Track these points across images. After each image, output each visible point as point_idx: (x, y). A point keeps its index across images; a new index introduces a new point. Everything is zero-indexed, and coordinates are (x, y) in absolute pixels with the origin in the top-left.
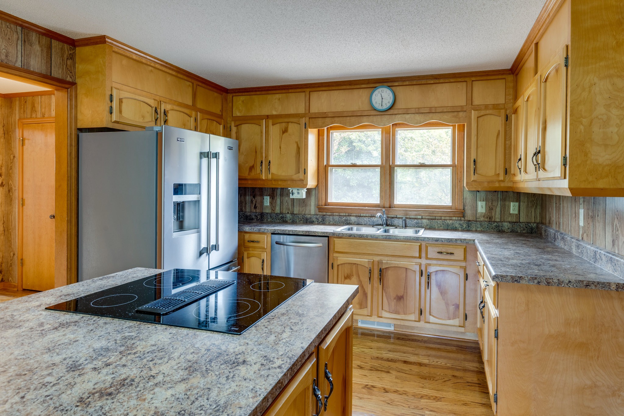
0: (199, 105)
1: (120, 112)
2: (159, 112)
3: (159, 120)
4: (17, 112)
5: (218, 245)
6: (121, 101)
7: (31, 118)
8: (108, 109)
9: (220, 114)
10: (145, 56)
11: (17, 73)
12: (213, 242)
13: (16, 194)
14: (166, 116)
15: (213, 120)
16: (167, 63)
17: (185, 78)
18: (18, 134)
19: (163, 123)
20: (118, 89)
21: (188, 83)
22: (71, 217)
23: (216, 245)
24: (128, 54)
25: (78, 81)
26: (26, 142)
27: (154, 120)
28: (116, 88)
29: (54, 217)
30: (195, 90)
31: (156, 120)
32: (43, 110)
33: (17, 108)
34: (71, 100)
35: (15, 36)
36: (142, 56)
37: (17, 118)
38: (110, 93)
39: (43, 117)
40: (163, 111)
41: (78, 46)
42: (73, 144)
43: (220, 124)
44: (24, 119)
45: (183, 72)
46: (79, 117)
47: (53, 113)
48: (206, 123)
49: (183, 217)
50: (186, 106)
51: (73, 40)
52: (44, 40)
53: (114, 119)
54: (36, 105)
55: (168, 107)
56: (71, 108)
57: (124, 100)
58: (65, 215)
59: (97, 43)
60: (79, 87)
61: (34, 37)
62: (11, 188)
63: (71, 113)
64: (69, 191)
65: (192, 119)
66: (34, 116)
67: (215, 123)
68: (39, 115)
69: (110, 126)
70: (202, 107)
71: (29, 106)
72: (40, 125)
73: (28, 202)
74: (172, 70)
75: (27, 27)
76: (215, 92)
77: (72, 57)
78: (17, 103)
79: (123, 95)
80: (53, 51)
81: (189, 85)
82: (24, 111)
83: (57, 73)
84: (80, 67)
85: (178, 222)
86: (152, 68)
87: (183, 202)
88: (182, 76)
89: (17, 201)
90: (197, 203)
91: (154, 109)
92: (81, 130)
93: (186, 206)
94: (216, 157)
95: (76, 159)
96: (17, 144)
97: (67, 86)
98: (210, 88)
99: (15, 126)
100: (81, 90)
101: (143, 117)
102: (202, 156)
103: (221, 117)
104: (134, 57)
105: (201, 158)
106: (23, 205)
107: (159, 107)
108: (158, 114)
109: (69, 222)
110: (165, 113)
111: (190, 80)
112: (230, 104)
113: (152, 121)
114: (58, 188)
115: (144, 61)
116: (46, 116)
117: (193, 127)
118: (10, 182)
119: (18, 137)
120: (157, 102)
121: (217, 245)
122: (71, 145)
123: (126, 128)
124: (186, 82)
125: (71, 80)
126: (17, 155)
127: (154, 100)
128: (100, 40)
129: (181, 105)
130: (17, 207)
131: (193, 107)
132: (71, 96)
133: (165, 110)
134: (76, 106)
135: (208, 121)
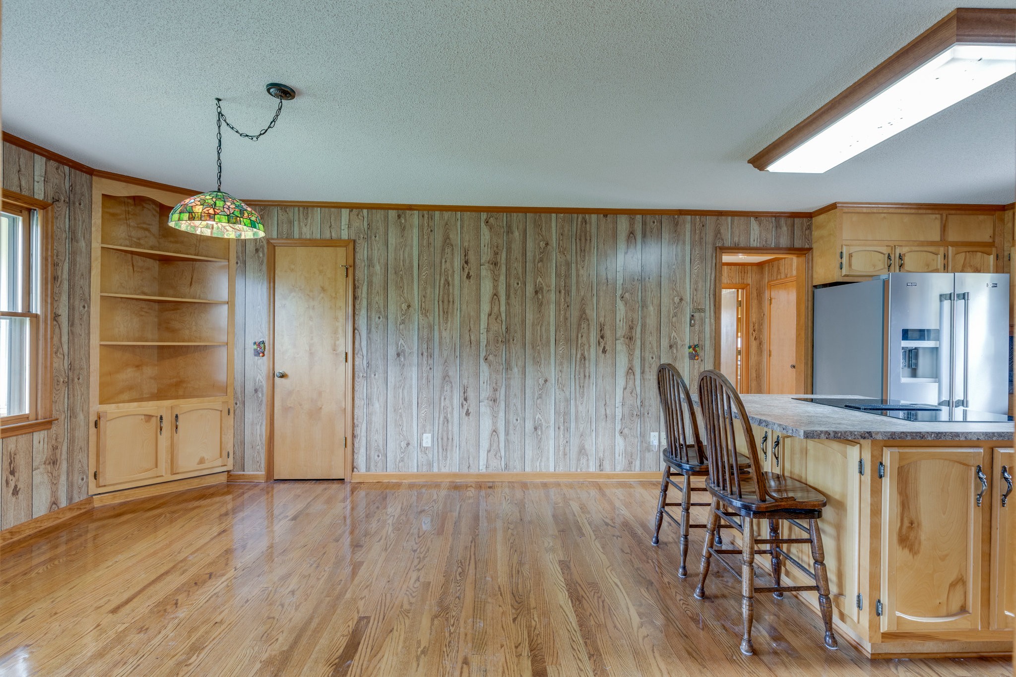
0: (952, 237)
1: (850, 265)
2: (892, 258)
3: (892, 266)
4: (766, 276)
5: (967, 401)
6: (850, 256)
7: (777, 279)
8: (838, 265)
9: (991, 240)
10: (876, 206)
11: (772, 251)
12: (959, 395)
13: (765, 347)
14: (902, 260)
15: (976, 252)
16: (903, 204)
17: (929, 211)
18: (767, 295)
19: (897, 267)
20: (848, 245)
21: (934, 216)
22: (808, 360)
23: (963, 401)
24: (858, 210)
25: (814, 246)
26: (773, 301)
27: (886, 267)
28: (846, 245)
29: (794, 367)
30: (944, 222)
31: (889, 266)
32: (786, 271)
33: (767, 273)
34: (808, 263)
35: (771, 226)
36: (873, 207)
37: (767, 281)
38: (840, 251)
39: (786, 277)
40: (897, 255)
41: (814, 217)
42: (810, 299)
43: (989, 254)
44: (772, 281)
45: (925, 207)
46: (815, 276)
47: (794, 273)
48: (964, 258)
49: (916, 364)
50: (932, 243)
51: (811, 213)
52: (790, 221)
53: (844, 273)
54: (780, 268)
55: (904, 250)
56: (808, 270)
57: (853, 255)
58: (803, 358)
59: (829, 210)
60: (814, 251)
61: (783, 221)
62: (762, 341)
63: (808, 274)
64: (807, 338)
65: (940, 258)
66: (779, 277)
67: (979, 254)
68: (783, 276)
69: (841, 280)
70: (956, 240)
71: (775, 270)
72: (784, 285)
73: (774, 353)
74: (911, 208)
75: (778, 216)
76: (980, 215)
77: (809, 228)
78: (767, 268)
79: (853, 249)
80: (795, 226)
81: (936, 218)
82: (772, 275)
83: (798, 244)
84: (816, 234)
85: (910, 370)
86: (885, 215)
87: (916, 348)
88: (924, 211)
89: (765, 352)
90: (935, 351)
91: (887, 256)
92: (815, 287)
93: (921, 353)
94: (964, 298)
95: (812, 312)
96: (766, 303)
97: (805, 252)
98: (971, 212)
99: (765, 288)
100: (816, 253)
101: (874, 266)
102: (943, 299)
103: (991, 245)
104: (865, 210)
105: (941, 301)
106: (770, 356)
107: (893, 252)
108: (891, 260)
109: (806, 364)
110: (900, 257)
111: (937, 212)
112: (1010, 225)
113: (885, 268)
114: (798, 336)
115: (875, 210)
116: (789, 276)
117: (940, 266)
118: (761, 336)
119: (766, 298)
120: (890, 248)
121: (965, 400)
122: (808, 300)
123: (855, 280)
124: (930, 216)
125: (808, 247)
126: (766, 313)
127: (887, 246)
128: (833, 207)
129: (922, 244)
130: (765, 357)
131: (944, 242)
132: (808, 259)
133: (900, 254)
134: (812, 268)
135: (966, 255)
